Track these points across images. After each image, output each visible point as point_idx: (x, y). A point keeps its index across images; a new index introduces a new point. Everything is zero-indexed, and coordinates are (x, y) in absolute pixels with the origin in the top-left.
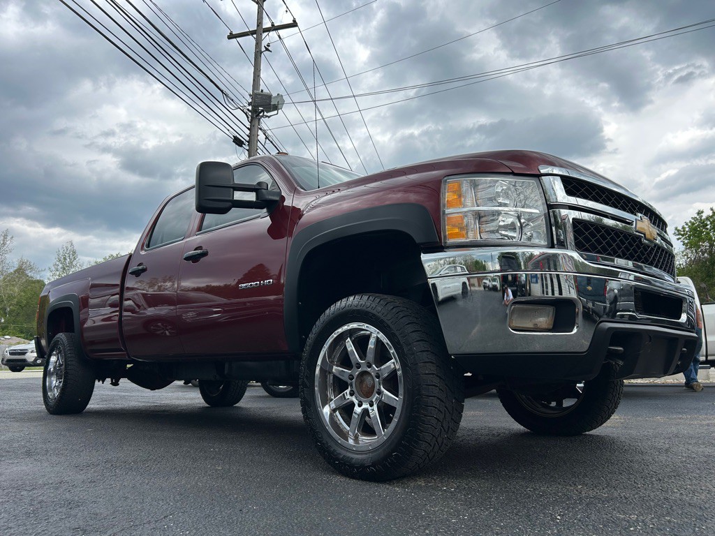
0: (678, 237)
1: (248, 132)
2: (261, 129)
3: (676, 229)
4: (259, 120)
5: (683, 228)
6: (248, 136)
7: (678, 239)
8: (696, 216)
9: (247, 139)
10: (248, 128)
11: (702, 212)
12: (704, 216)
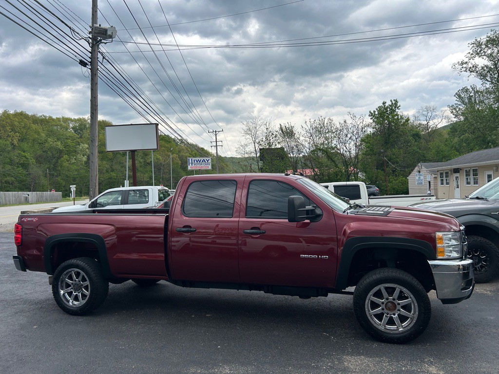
0: (371, 117)
1: (90, 55)
2: (99, 52)
3: (370, 112)
4: (98, 46)
5: (374, 112)
6: (90, 58)
7: (371, 119)
8: (382, 105)
9: (90, 60)
10: (90, 52)
11: (386, 103)
12: (387, 105)
